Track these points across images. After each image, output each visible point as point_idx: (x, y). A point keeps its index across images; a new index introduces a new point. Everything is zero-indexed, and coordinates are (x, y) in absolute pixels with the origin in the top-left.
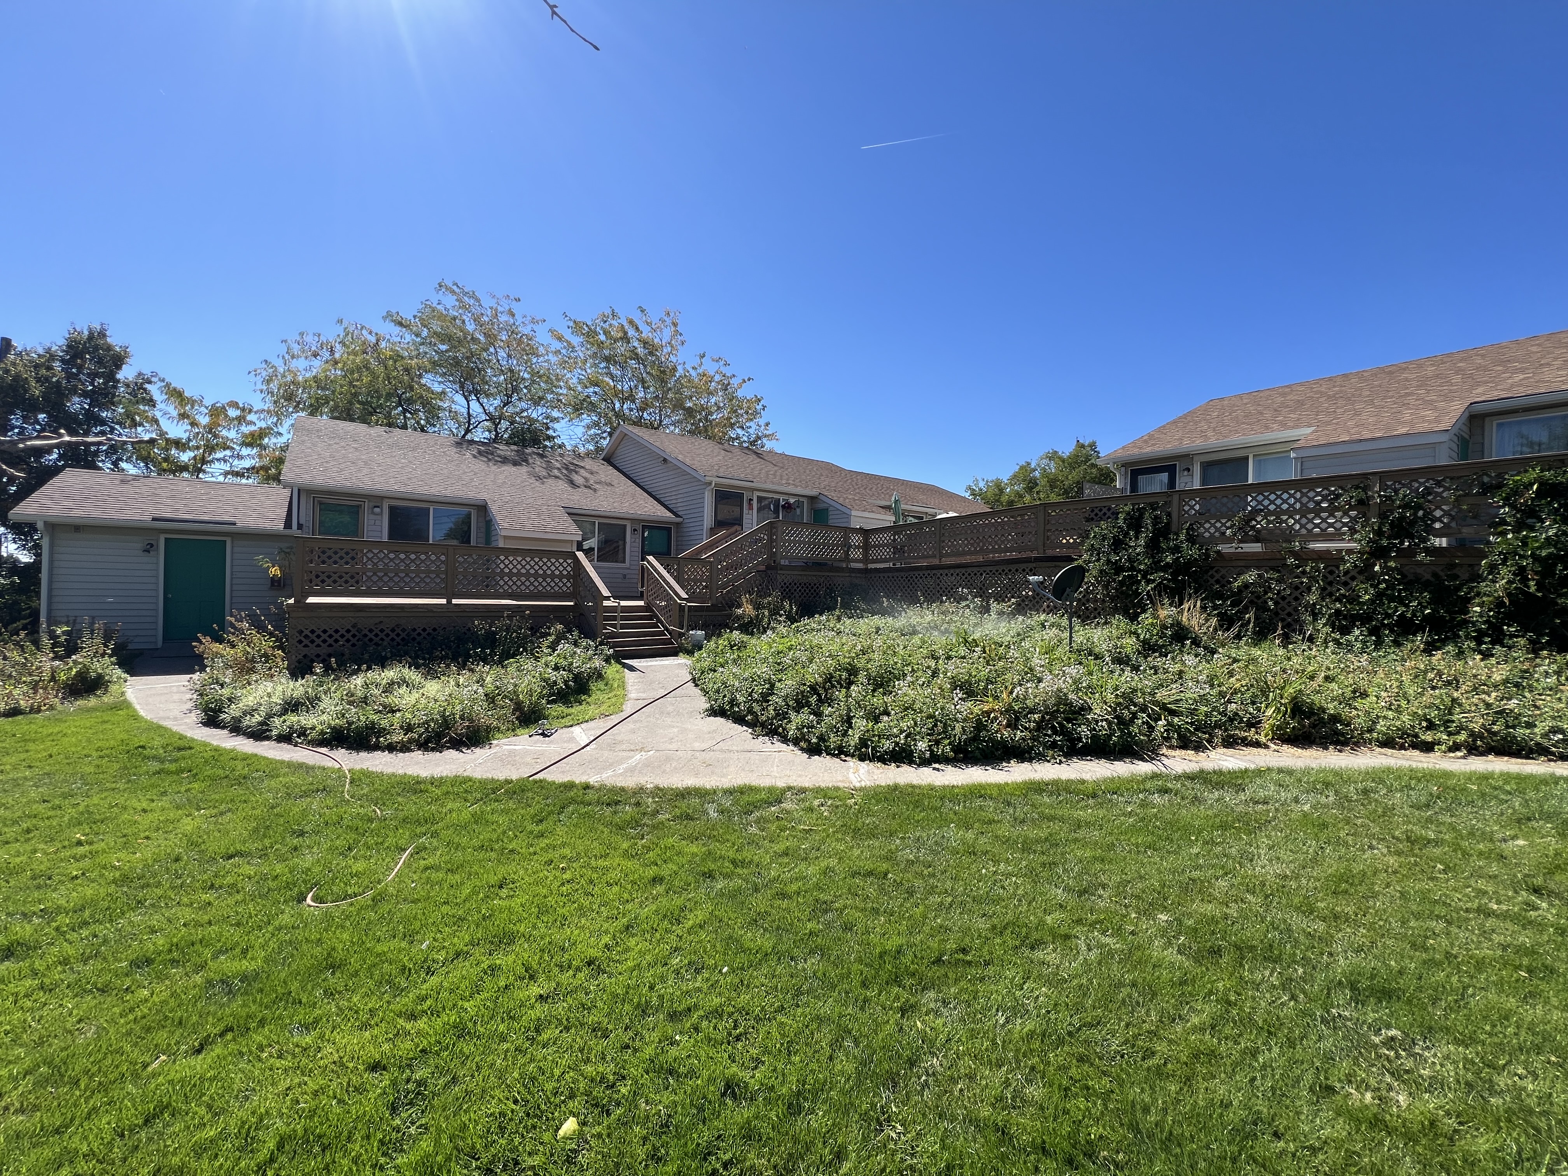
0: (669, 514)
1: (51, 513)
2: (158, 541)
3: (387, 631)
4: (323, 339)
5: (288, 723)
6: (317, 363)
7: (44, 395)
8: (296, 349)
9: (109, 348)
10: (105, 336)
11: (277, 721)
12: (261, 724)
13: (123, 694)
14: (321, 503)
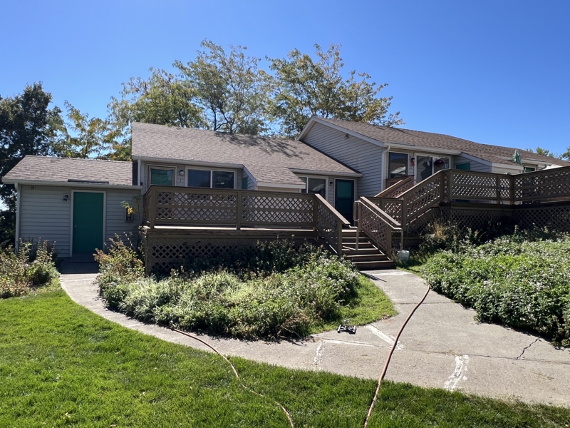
0: (352, 172)
1: (21, 178)
2: (70, 193)
3: (203, 248)
4: (142, 81)
5: (164, 312)
6: (138, 95)
7: (15, 120)
8: (128, 88)
9: (43, 94)
10: (41, 88)
11: (157, 310)
12: (147, 311)
13: (59, 285)
14: (152, 170)
